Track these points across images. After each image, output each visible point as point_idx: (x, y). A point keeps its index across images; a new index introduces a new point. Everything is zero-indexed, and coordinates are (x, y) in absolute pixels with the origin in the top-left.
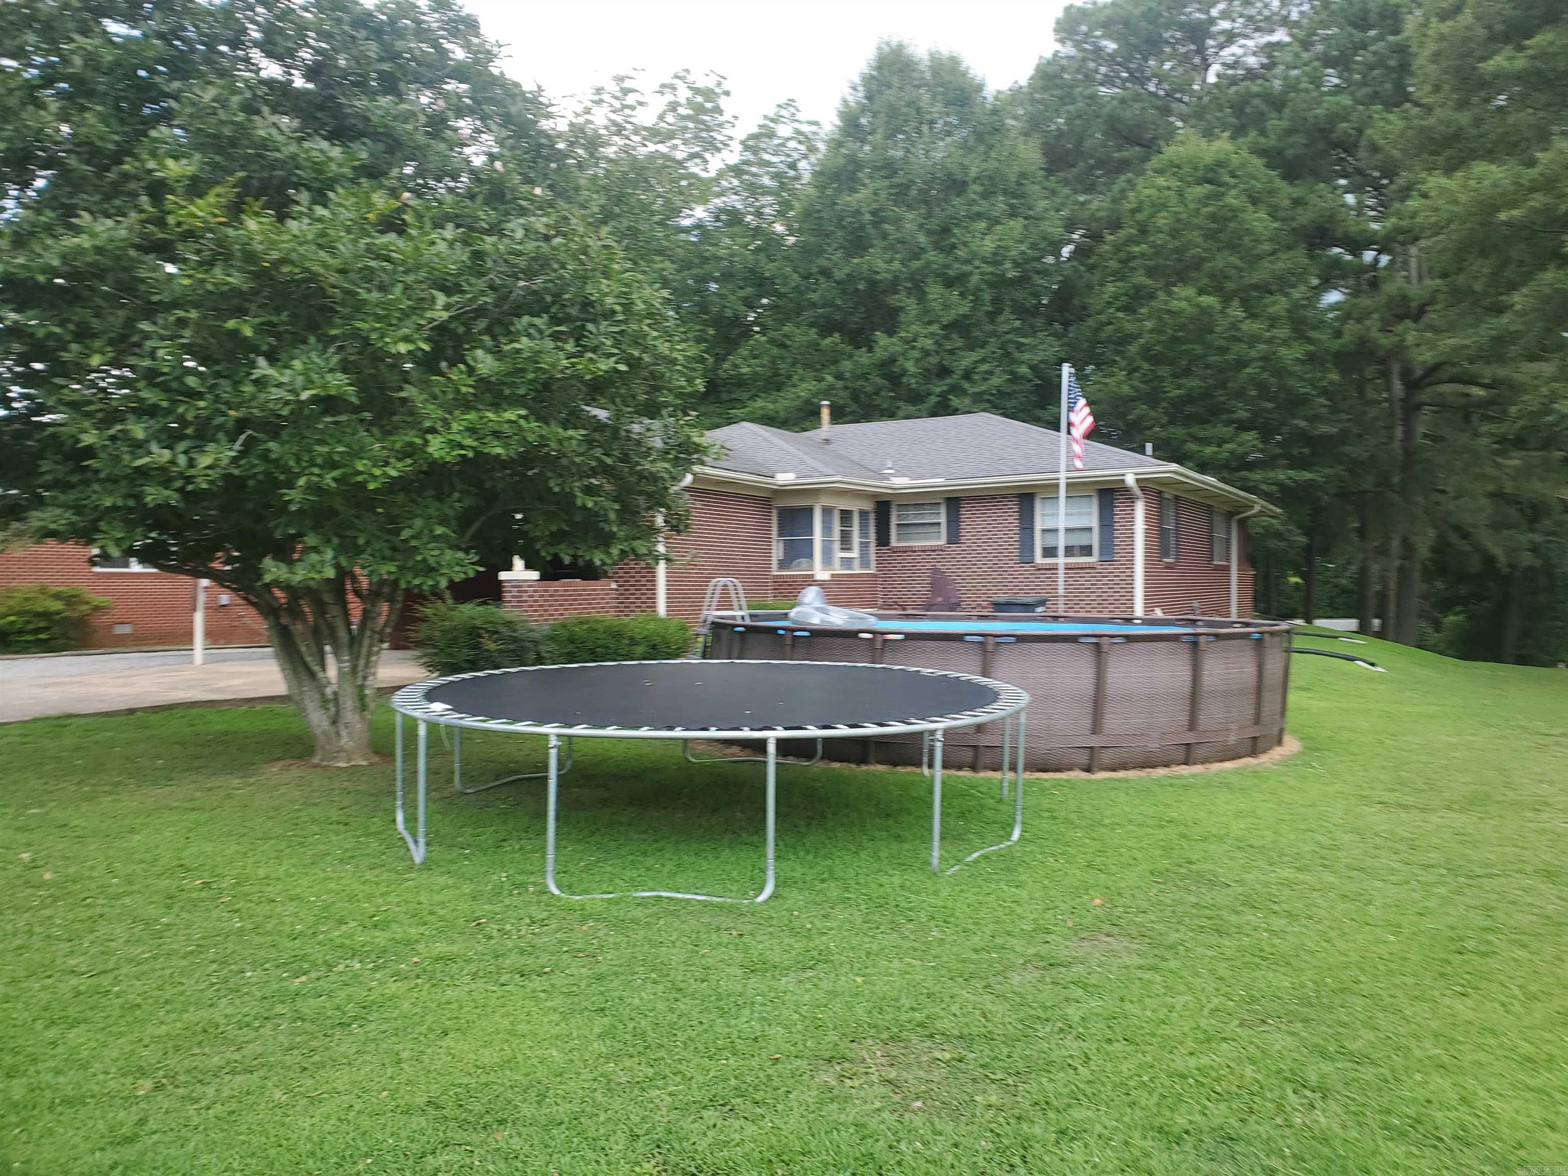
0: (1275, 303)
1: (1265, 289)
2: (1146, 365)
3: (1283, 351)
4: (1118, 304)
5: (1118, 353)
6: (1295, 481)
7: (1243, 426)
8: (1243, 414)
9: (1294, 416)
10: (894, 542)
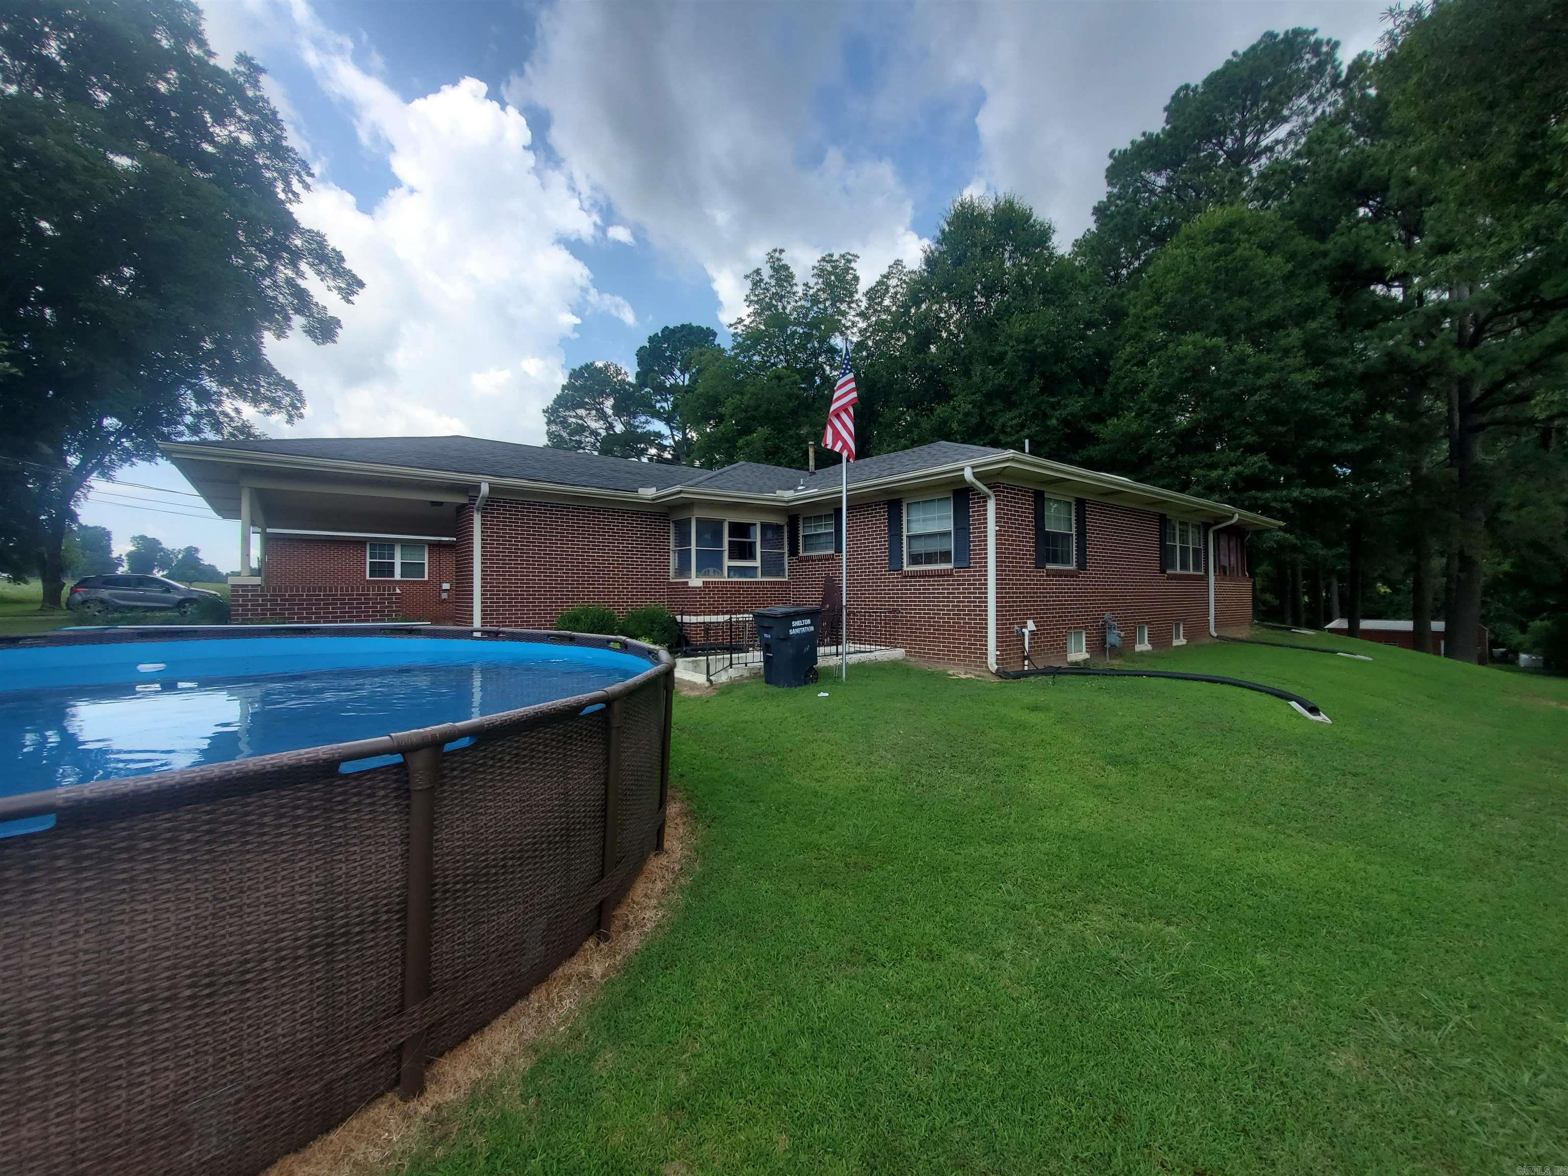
0: (1288, 335)
1: (1275, 325)
2: (1155, 406)
3: (1296, 377)
4: (1135, 361)
5: (1134, 400)
6: (1313, 498)
7: (1252, 450)
8: (1250, 439)
9: (1312, 438)
10: (801, 554)
